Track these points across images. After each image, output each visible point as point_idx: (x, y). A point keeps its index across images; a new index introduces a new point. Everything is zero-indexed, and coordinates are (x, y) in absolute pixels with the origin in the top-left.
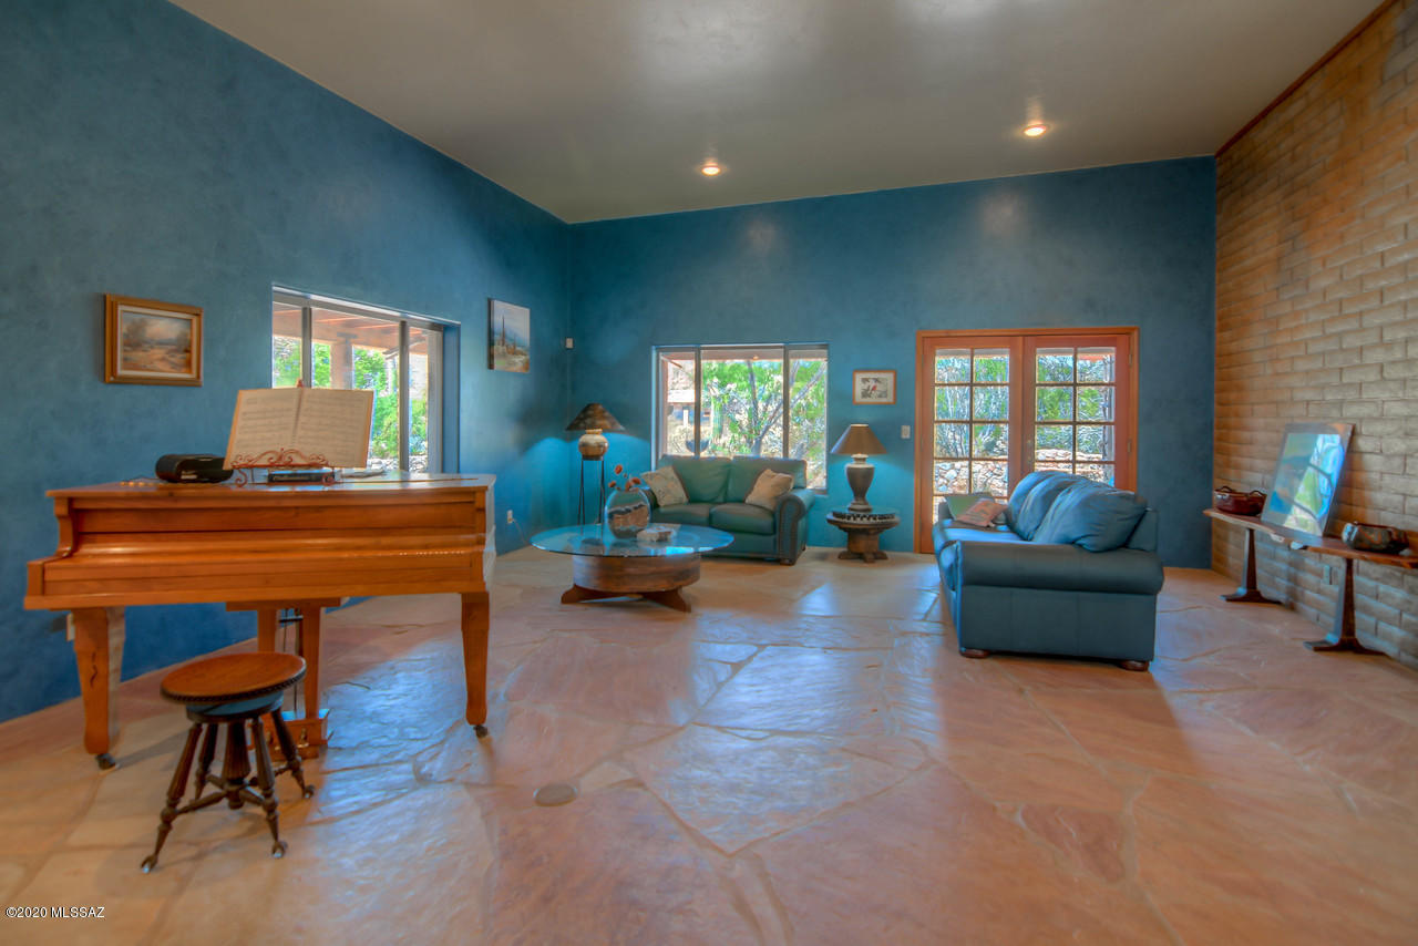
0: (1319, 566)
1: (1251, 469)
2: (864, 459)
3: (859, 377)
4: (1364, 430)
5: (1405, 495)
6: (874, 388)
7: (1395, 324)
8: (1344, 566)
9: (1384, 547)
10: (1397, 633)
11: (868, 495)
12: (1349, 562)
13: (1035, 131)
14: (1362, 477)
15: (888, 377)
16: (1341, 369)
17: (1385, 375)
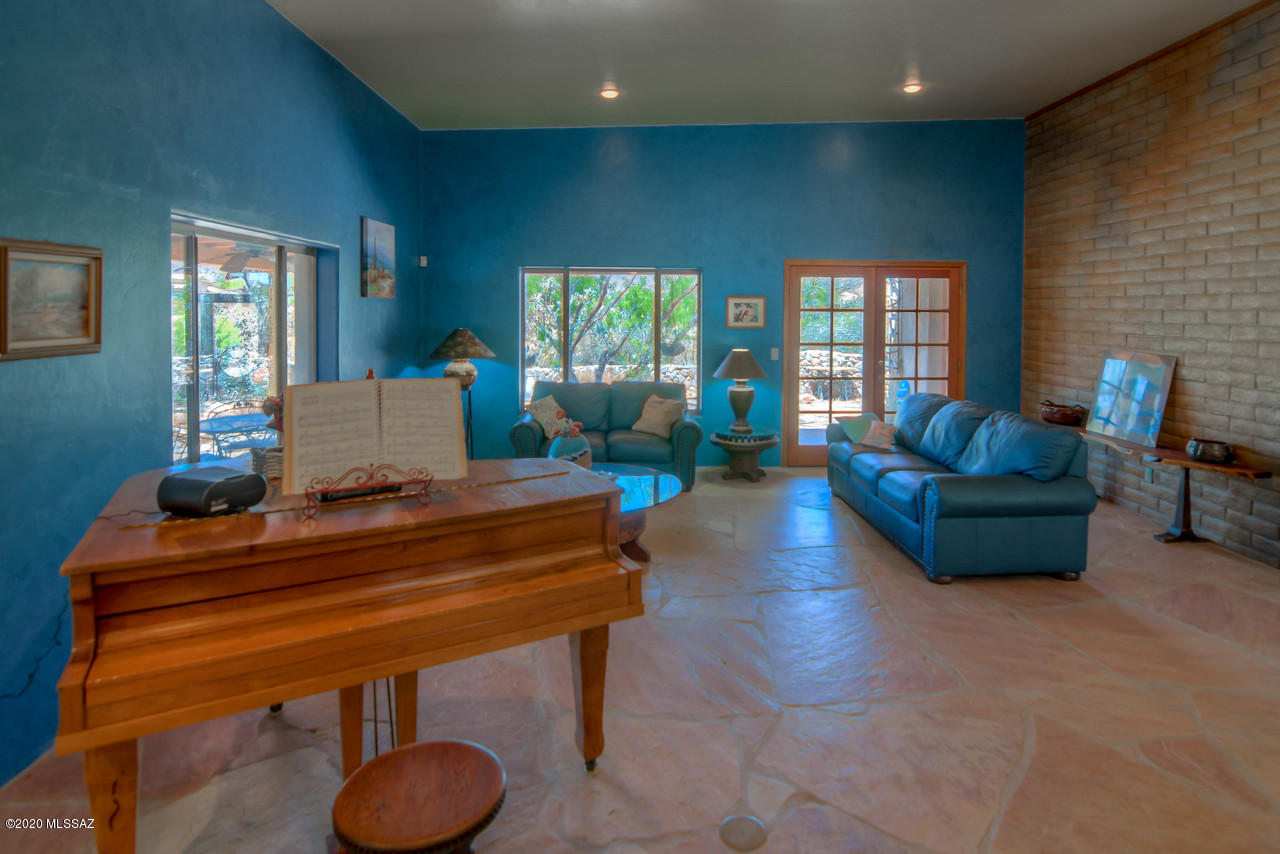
0: (1140, 469)
1: (1064, 385)
2: (744, 383)
3: (732, 302)
4: (1187, 361)
5: (1229, 417)
6: (746, 313)
7: (1218, 280)
8: (1183, 474)
9: (1222, 459)
10: (1223, 525)
11: (750, 417)
12: (1187, 471)
13: (912, 88)
14: (1185, 399)
15: (760, 303)
16: (1163, 311)
17: (1209, 320)
